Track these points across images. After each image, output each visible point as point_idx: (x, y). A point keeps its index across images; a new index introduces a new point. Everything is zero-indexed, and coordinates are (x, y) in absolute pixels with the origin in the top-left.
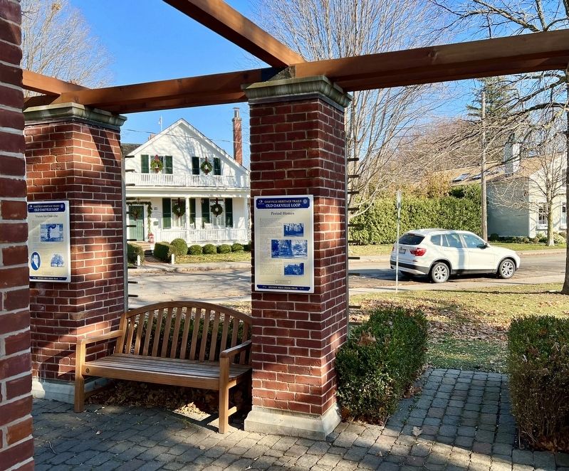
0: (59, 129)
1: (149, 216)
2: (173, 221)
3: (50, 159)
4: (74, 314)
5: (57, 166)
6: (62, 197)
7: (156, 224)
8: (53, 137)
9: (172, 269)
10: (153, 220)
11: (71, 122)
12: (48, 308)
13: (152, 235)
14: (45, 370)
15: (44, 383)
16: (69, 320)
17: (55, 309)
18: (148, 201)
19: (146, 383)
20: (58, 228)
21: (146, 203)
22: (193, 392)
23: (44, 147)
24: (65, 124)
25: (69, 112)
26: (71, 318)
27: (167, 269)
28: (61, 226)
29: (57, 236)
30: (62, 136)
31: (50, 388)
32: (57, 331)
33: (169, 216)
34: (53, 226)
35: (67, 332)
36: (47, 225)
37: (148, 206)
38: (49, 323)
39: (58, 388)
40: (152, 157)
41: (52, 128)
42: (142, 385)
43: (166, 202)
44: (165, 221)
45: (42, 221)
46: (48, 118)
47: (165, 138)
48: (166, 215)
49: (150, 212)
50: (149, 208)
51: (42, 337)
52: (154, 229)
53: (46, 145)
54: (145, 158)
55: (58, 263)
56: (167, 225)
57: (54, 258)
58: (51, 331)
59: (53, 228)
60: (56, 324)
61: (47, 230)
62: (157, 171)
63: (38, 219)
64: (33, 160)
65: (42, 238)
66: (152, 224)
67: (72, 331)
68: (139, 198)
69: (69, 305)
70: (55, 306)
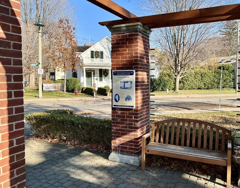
0: (130, 35)
1: (94, 76)
2: (103, 79)
3: (125, 50)
4: (136, 123)
5: (129, 53)
6: (132, 68)
7: (96, 79)
8: (127, 39)
9: (108, 99)
10: (95, 78)
11: (137, 32)
12: (122, 120)
13: (95, 84)
14: (120, 149)
15: (119, 155)
16: (133, 126)
17: (126, 120)
18: (93, 70)
19: (167, 157)
20: (129, 83)
21: (93, 71)
22: (194, 163)
23: (122, 44)
24: (134, 33)
25: (136, 27)
26: (135, 125)
27: (105, 98)
28: (131, 82)
29: (129, 86)
30: (132, 39)
31: (123, 157)
32: (126, 131)
33: (102, 76)
34: (127, 82)
35: (132, 131)
36: (124, 81)
37: (93, 72)
38: (123, 127)
39: (127, 158)
40: (95, 52)
41: (126, 35)
42: (165, 158)
43: (101, 70)
44: (100, 79)
45: (121, 80)
46: (124, 31)
47: (99, 44)
48: (101, 76)
49: (94, 75)
50: (94, 73)
51: (118, 133)
52: (96, 82)
53: (123, 43)
54: (92, 52)
55: (129, 99)
56: (101, 80)
57: (127, 97)
58: (123, 130)
59: (127, 83)
60: (126, 127)
61: (123, 84)
62: (97, 57)
63: (119, 78)
64: (116, 51)
65: (121, 87)
66: (95, 79)
67: (134, 131)
68: (90, 69)
69: (133, 119)
70: (126, 119)
